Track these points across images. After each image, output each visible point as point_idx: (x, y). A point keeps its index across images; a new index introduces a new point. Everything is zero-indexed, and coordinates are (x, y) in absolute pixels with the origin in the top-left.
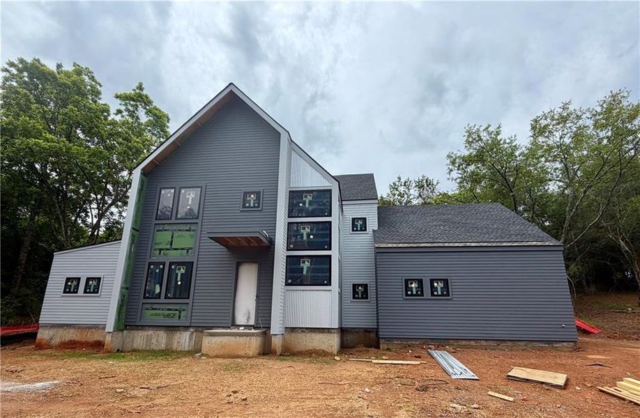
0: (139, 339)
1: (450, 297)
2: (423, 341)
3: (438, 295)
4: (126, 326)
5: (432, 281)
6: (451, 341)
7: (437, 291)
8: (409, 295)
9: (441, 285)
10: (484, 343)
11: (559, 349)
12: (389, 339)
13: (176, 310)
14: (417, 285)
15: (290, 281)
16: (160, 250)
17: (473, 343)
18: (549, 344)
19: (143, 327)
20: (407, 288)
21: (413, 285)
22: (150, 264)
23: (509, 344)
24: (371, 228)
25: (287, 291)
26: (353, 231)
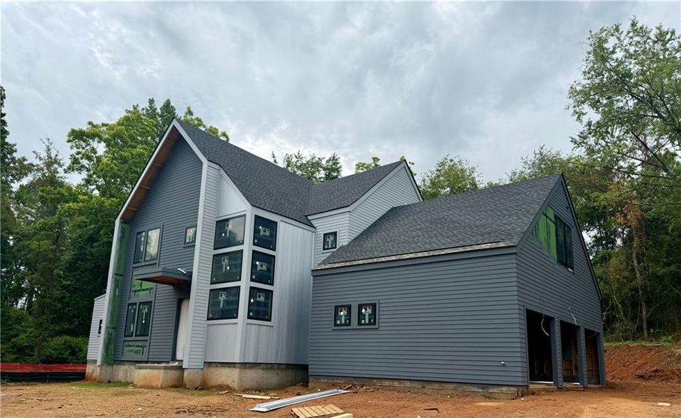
0: (122, 372)
1: (377, 326)
2: (347, 379)
3: (365, 324)
4: (115, 361)
5: (360, 307)
6: (375, 381)
7: (365, 319)
8: (338, 325)
9: (369, 311)
10: (408, 384)
11: (497, 396)
12: (317, 377)
13: (141, 347)
14: (346, 312)
15: (211, 315)
16: (136, 291)
17: (396, 384)
18: (483, 388)
19: (122, 362)
20: (336, 316)
21: (342, 313)
22: (130, 304)
23: (436, 386)
24: (341, 244)
25: (208, 325)
26: (324, 249)
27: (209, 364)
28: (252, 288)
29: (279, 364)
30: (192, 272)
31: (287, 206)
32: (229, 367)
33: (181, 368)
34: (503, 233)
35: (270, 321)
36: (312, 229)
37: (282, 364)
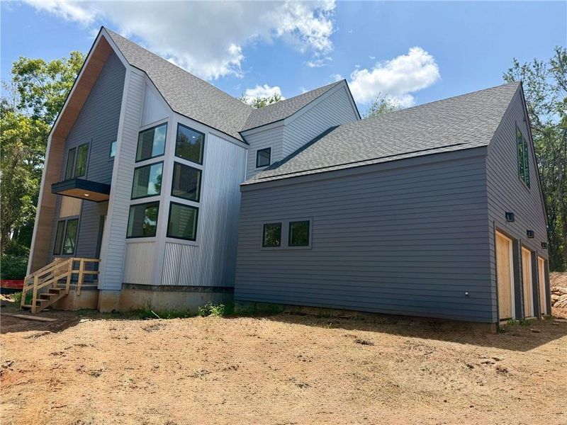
1: (309, 247)
5: (291, 225)
8: (267, 246)
12: (243, 302)
15: (130, 233)
22: (59, 222)
24: (275, 161)
25: (127, 244)
26: (257, 167)
27: (127, 286)
28: (172, 203)
29: (205, 287)
30: (110, 186)
31: (219, 121)
32: (146, 290)
33: (96, 290)
34: (465, 135)
35: (194, 240)
36: (245, 145)
37: (208, 287)
